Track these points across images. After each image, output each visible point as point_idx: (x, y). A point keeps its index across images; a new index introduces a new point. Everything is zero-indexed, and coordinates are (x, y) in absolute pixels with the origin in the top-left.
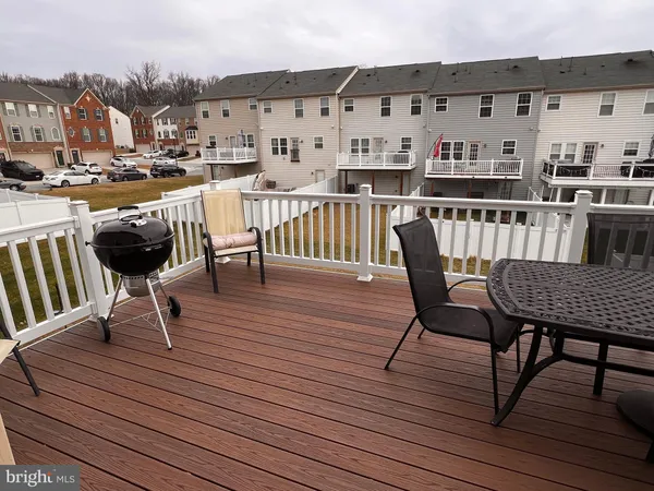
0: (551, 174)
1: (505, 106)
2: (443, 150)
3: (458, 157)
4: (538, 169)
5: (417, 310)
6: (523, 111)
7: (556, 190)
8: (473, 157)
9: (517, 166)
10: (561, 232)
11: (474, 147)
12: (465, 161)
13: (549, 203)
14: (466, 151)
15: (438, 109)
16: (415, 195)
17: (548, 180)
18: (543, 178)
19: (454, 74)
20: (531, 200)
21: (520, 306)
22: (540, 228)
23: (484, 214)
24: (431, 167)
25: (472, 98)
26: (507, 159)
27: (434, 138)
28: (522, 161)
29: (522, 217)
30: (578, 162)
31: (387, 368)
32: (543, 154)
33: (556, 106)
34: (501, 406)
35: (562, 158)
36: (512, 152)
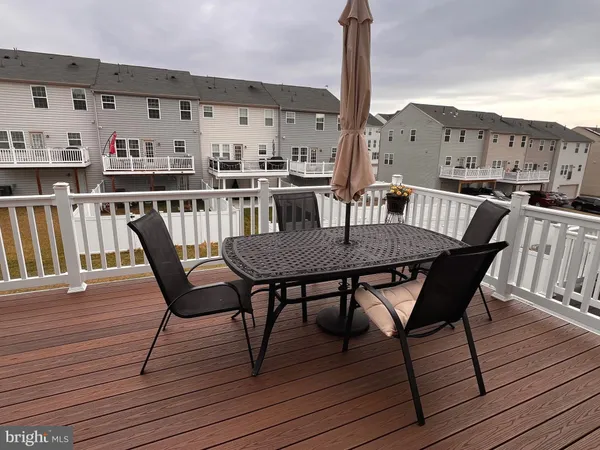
0: (216, 168)
1: (170, 110)
2: (118, 147)
3: (135, 154)
4: (205, 165)
5: (168, 302)
6: (186, 116)
7: (221, 181)
8: (150, 154)
9: (190, 162)
10: (231, 214)
11: (149, 146)
12: (144, 158)
13: (219, 190)
14: (142, 148)
15: (105, 106)
16: (96, 192)
17: (215, 173)
18: (210, 172)
19: (116, 74)
20: (205, 188)
21: (260, 272)
22: (216, 213)
23: (169, 205)
24: (108, 164)
25: (139, 99)
26: (180, 156)
27: (107, 136)
28: (193, 158)
29: (201, 204)
30: (232, 159)
31: (142, 373)
32: (207, 153)
33: (210, 115)
34: (255, 359)
35: (221, 156)
36: (182, 150)
